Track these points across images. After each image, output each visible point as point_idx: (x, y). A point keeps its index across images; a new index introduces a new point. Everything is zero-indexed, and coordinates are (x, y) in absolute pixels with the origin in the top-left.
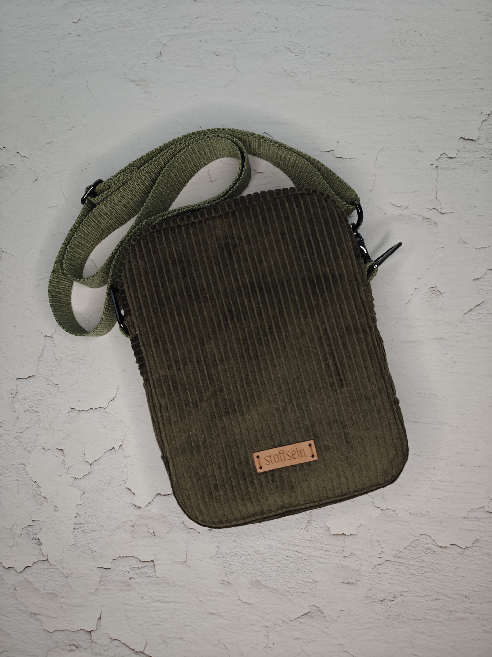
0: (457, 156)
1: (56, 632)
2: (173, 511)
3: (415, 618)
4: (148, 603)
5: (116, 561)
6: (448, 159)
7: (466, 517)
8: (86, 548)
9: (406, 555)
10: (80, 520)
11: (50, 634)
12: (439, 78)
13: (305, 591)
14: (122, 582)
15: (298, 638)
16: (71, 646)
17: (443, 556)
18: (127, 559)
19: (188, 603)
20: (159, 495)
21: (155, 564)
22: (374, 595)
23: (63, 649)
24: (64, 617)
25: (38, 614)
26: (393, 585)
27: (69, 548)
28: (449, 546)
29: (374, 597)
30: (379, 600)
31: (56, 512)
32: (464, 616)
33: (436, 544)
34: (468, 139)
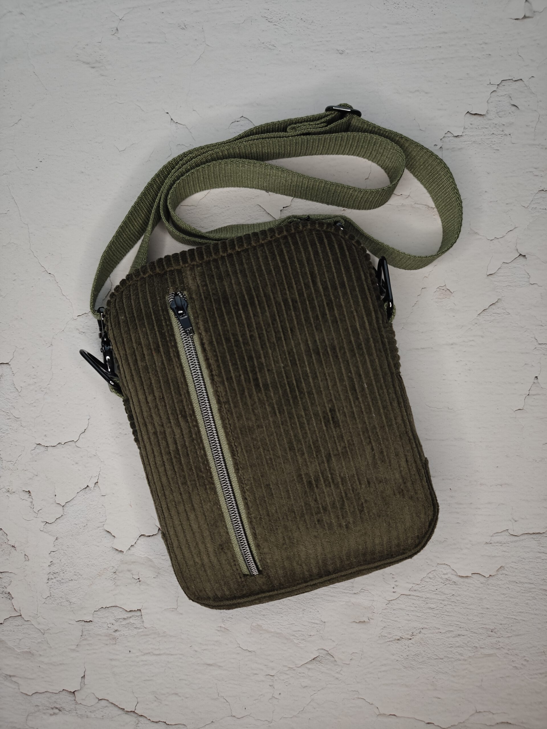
0: (464, 134)
1: (36, 695)
2: (159, 553)
3: (437, 657)
4: (137, 657)
5: (98, 613)
6: (453, 138)
7: (488, 542)
8: (64, 601)
9: (423, 588)
10: (54, 569)
11: (28, 697)
12: (440, 45)
13: (312, 634)
14: (106, 636)
15: (306, 686)
16: (52, 709)
17: (464, 587)
18: (110, 610)
19: (181, 654)
20: (142, 537)
21: (143, 614)
22: (390, 633)
23: (44, 713)
24: (43, 678)
25: (14, 676)
26: (410, 622)
27: (44, 600)
28: (470, 575)
29: (389, 636)
30: (395, 640)
31: (27, 562)
32: (491, 652)
33: (455, 574)
34: (476, 114)
